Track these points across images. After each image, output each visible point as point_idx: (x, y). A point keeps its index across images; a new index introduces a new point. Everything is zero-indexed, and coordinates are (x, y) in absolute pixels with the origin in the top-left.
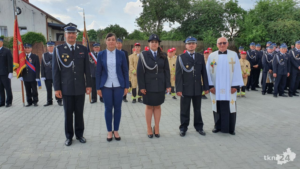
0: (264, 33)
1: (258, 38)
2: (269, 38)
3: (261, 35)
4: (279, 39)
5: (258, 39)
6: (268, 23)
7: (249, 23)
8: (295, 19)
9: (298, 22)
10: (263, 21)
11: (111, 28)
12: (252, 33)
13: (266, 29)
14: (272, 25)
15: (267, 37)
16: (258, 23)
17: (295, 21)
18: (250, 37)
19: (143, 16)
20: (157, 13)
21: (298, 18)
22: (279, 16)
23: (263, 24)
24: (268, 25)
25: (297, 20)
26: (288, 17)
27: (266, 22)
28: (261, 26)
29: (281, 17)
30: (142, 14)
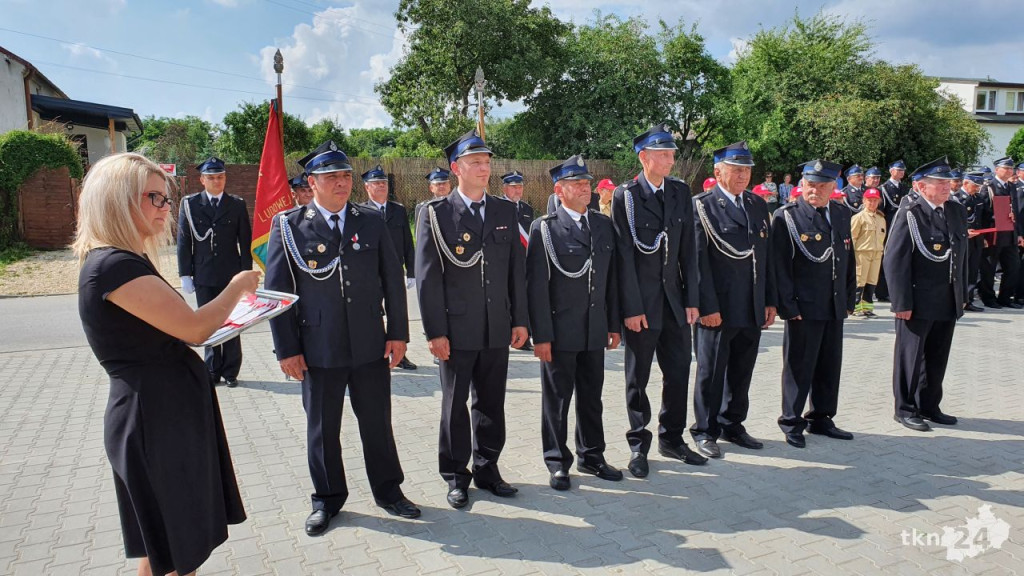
0: (785, 136)
1: (773, 149)
3: (780, 140)
5: (772, 153)
6: (795, 106)
7: (745, 105)
8: (864, 96)
9: (874, 103)
10: (778, 99)
11: (249, 115)
12: (756, 136)
13: (789, 122)
14: (806, 112)
15: (793, 147)
16: (766, 106)
17: (868, 101)
18: (754, 146)
19: (399, 77)
20: (460, 71)
21: (871, 93)
22: (821, 87)
23: (782, 111)
24: (794, 111)
25: (869, 97)
26: (845, 91)
27: (786, 103)
28: (778, 114)
29: (827, 90)
30: (399, 69)
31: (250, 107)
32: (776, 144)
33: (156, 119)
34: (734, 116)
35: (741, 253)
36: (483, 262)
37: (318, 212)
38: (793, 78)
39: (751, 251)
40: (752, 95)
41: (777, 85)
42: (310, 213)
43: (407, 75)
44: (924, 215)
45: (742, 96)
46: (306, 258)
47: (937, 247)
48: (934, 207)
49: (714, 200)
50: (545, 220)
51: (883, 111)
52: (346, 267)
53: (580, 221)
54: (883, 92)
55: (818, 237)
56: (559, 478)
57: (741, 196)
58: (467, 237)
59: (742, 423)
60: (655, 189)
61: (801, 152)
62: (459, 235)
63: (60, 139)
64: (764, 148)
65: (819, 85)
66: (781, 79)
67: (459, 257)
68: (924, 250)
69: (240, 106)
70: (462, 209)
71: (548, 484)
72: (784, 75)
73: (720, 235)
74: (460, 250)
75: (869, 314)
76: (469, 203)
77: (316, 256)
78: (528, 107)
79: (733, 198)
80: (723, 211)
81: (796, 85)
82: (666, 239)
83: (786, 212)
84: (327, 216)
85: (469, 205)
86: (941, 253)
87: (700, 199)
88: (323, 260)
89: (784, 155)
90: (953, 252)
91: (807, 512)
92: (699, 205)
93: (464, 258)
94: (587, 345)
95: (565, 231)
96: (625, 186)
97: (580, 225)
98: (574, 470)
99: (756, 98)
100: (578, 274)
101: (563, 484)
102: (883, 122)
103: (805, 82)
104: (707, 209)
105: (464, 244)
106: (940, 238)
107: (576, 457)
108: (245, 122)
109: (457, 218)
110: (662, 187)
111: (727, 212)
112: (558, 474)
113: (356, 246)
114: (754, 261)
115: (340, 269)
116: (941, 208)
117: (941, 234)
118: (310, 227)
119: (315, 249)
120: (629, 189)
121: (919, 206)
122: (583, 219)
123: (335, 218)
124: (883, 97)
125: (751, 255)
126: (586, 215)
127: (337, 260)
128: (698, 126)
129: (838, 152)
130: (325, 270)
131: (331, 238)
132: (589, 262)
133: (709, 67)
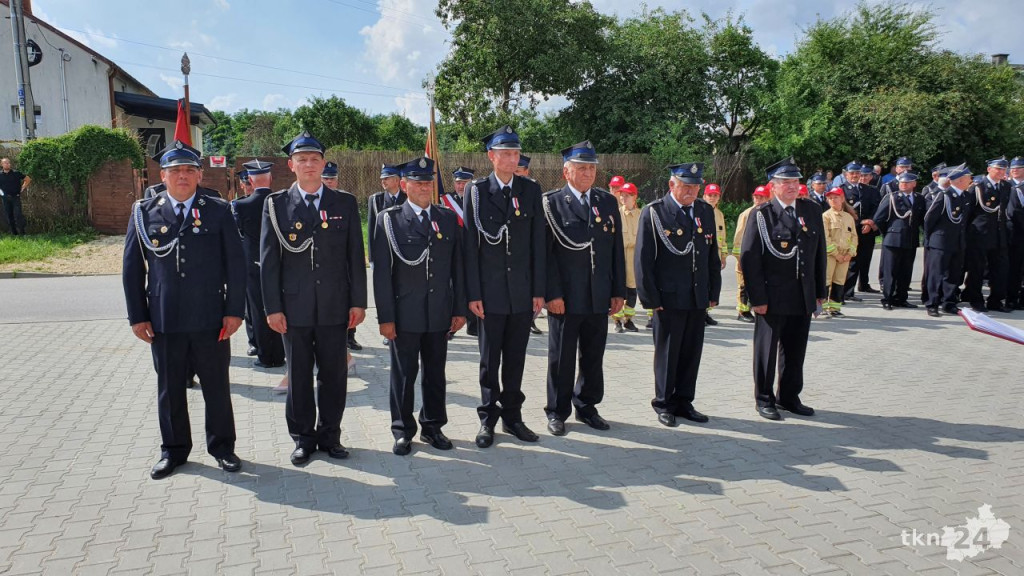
0: (832, 131)
1: (817, 145)
2: (848, 145)
3: (826, 135)
4: (878, 149)
5: (816, 148)
6: (845, 99)
7: (790, 99)
8: (921, 89)
9: (931, 97)
10: (828, 92)
11: (318, 109)
12: (799, 131)
13: (839, 116)
14: (856, 106)
15: (841, 142)
16: (813, 100)
17: (924, 94)
18: (796, 141)
19: (447, 73)
20: (500, 66)
21: (930, 85)
22: (877, 79)
23: (830, 103)
24: (845, 104)
25: (928, 90)
26: (901, 83)
27: (837, 97)
28: (825, 107)
29: (881, 82)
30: (445, 65)
31: (318, 101)
32: (822, 139)
33: (249, 112)
34: (778, 111)
35: (579, 245)
36: (312, 247)
37: (168, 200)
38: (847, 70)
39: (590, 244)
40: (796, 90)
41: (829, 77)
42: (162, 202)
43: (452, 72)
44: (774, 214)
45: (786, 89)
46: (151, 238)
47: (784, 245)
48: (784, 206)
49: (561, 198)
50: (389, 212)
51: (942, 106)
52: (183, 247)
53: (422, 214)
54: (944, 85)
55: (680, 232)
56: (401, 445)
57: (588, 193)
58: (299, 226)
59: (596, 406)
60: (502, 185)
61: (849, 148)
62: (292, 223)
63: (125, 133)
64: (808, 144)
65: (874, 77)
66: (834, 71)
67: (292, 244)
68: (771, 248)
69: (309, 101)
70: (298, 201)
71: (391, 451)
72: (836, 67)
73: (562, 228)
74: (293, 237)
75: (836, 313)
76: (304, 194)
77: (158, 236)
78: (572, 101)
79: (578, 195)
80: (567, 206)
81: (849, 78)
82: (507, 232)
83: (651, 208)
84: (175, 203)
85: (304, 197)
86: (788, 250)
87: (548, 195)
88: (164, 240)
89: (829, 150)
90: (800, 248)
91: (593, 486)
92: (545, 201)
93: (295, 244)
94: (427, 326)
95: (406, 222)
96: (474, 182)
97: (421, 218)
98: (417, 438)
99: (801, 91)
100: (416, 263)
101: (404, 450)
102: (940, 117)
103: (858, 75)
104: (552, 205)
105: (295, 231)
106: (787, 236)
107: (419, 427)
108: (314, 115)
109: (292, 208)
110: (510, 185)
111: (570, 207)
112: (401, 440)
113: (196, 230)
114: (592, 252)
115: (177, 248)
116: (792, 208)
117: (788, 232)
118: (159, 211)
119: (158, 230)
120: (477, 185)
121: (771, 206)
122: (424, 213)
123: (181, 206)
124: (944, 90)
125: (589, 247)
126: (428, 210)
127: (176, 240)
128: (746, 120)
129: (889, 148)
130: (165, 248)
131: (174, 222)
132: (426, 251)
133: (755, 59)
